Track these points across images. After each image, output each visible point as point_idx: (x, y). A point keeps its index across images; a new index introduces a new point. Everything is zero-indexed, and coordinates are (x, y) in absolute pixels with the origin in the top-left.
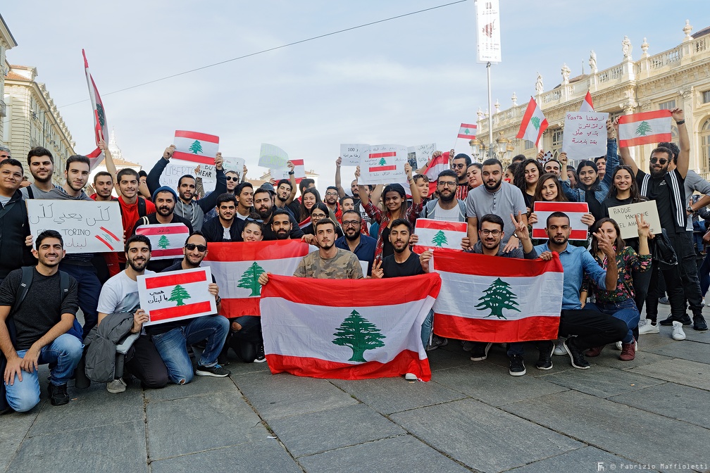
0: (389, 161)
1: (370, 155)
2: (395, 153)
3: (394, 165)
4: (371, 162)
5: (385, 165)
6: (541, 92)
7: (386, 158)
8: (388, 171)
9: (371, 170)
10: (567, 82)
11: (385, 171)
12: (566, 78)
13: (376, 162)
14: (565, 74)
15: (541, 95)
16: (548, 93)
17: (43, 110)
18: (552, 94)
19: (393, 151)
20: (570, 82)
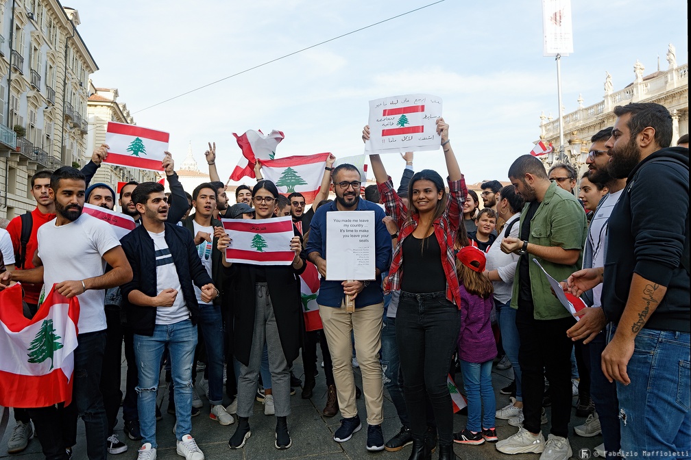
0: (413, 119)
1: (385, 111)
2: (423, 107)
3: (420, 124)
4: (386, 122)
5: (406, 125)
6: (610, 92)
7: (408, 116)
8: (410, 135)
9: (385, 133)
10: (640, 80)
11: (405, 135)
12: (639, 75)
13: (394, 122)
14: (638, 71)
15: (611, 96)
16: (619, 93)
18: (623, 93)
19: (419, 104)
20: (644, 80)
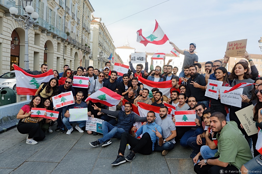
17: (103, 32)
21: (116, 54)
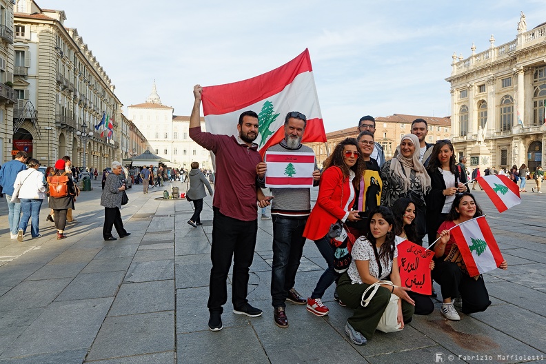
6: (524, 31)
17: (73, 52)
21: (123, 117)
